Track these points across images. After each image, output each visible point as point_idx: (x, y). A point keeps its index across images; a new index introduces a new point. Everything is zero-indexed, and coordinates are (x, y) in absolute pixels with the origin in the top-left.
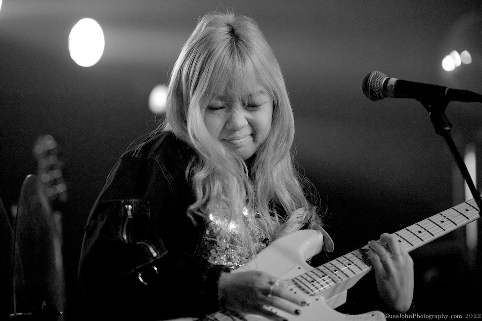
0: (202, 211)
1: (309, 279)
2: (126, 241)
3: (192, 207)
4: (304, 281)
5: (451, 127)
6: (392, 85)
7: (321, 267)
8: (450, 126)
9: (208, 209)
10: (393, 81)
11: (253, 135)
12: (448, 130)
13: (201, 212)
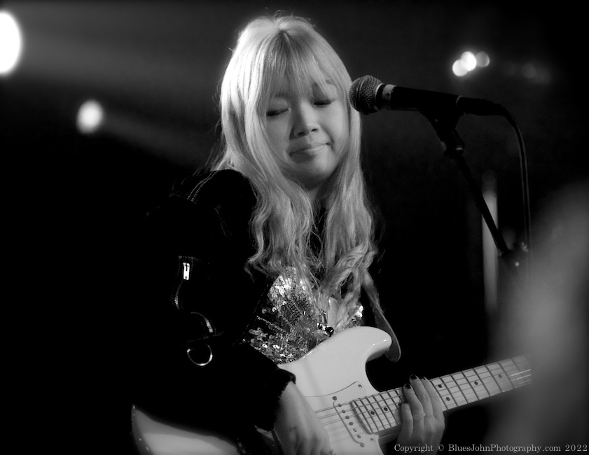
0: (263, 267)
1: (369, 408)
2: (178, 307)
3: (252, 260)
4: (363, 409)
5: (463, 147)
6: (388, 94)
7: (385, 395)
8: (463, 145)
9: (270, 265)
10: (389, 88)
11: (331, 143)
12: (460, 151)
13: (261, 268)
